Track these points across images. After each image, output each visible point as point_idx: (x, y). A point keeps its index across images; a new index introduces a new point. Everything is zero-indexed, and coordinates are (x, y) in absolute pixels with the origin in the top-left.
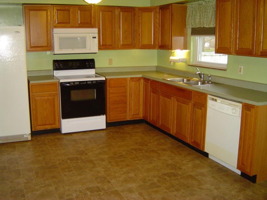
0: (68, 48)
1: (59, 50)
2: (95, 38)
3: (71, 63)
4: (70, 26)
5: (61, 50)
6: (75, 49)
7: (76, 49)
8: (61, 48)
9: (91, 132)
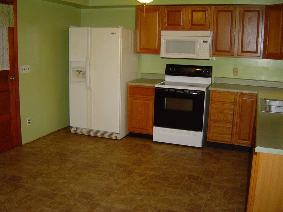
0: (174, 52)
1: (165, 53)
2: (206, 42)
3: (184, 69)
4: (181, 28)
5: (167, 54)
6: (182, 54)
7: (184, 54)
8: (167, 51)
9: (183, 147)
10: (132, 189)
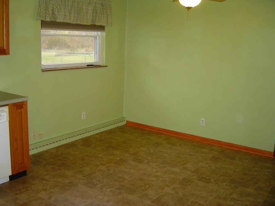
10: (162, 182)
